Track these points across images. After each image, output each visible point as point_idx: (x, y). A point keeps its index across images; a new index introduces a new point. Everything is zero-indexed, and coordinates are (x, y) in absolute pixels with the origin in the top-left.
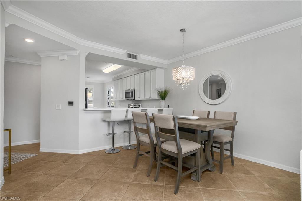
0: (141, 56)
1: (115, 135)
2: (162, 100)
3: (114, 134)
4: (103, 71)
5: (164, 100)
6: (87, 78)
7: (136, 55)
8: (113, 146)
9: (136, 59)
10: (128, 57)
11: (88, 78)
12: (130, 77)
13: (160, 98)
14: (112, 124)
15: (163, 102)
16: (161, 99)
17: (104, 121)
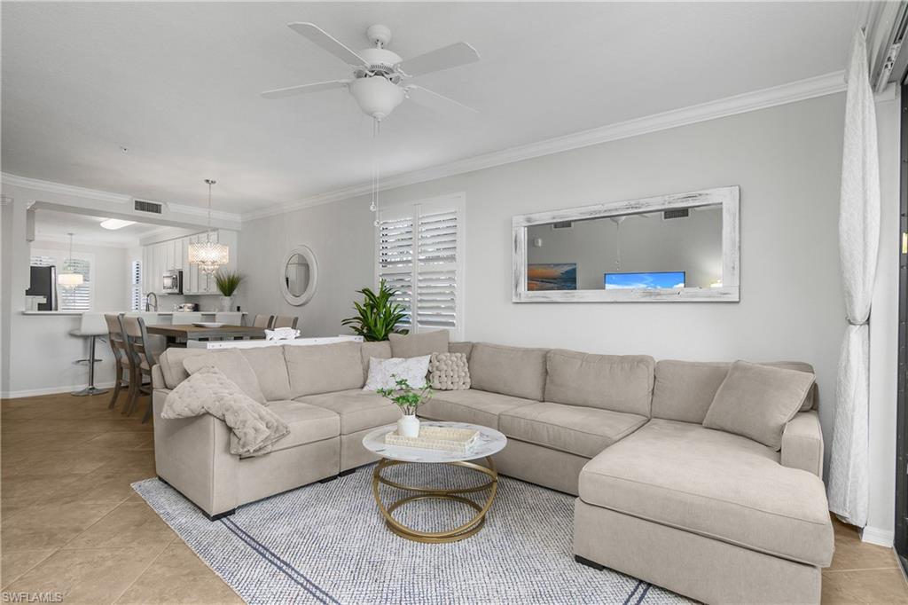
0: (170, 206)
1: (96, 363)
2: (226, 295)
3: (93, 361)
4: (101, 224)
5: (229, 295)
6: (69, 236)
7: (157, 205)
8: (92, 382)
9: (157, 212)
10: (136, 209)
11: (71, 234)
12: (173, 241)
13: (219, 292)
14: (91, 340)
15: (227, 301)
16: (221, 293)
17: (73, 335)
